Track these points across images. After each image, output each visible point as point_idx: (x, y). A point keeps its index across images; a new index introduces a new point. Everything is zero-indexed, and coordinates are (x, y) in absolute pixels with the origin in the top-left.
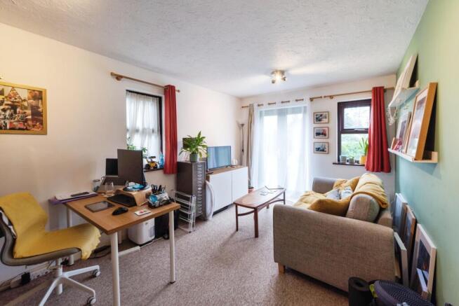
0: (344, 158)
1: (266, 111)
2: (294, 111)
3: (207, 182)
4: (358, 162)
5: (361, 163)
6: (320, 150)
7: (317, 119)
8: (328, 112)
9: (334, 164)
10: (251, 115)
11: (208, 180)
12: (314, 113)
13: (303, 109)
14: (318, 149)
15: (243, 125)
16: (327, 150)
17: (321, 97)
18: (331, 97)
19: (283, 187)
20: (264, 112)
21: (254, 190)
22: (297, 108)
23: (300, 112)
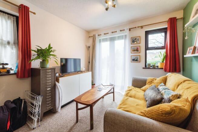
0: (149, 64)
1: (102, 39)
2: (119, 38)
3: (57, 83)
4: (158, 67)
5: (159, 67)
6: (135, 60)
7: (133, 41)
8: (140, 37)
9: (143, 68)
10: (94, 41)
11: (58, 82)
12: (131, 38)
13: (124, 37)
14: (133, 60)
15: (89, 47)
16: (139, 60)
17: (136, 28)
18: (142, 27)
19: (113, 84)
20: (101, 40)
21: (96, 86)
22: (121, 36)
23: (123, 38)
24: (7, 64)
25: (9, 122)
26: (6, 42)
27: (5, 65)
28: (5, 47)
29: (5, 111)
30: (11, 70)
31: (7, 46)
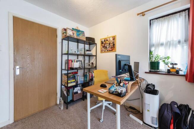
24: (176, 64)
25: (172, 125)
26: (177, 42)
27: (174, 65)
28: (176, 46)
29: (169, 111)
30: (180, 70)
31: (179, 45)
